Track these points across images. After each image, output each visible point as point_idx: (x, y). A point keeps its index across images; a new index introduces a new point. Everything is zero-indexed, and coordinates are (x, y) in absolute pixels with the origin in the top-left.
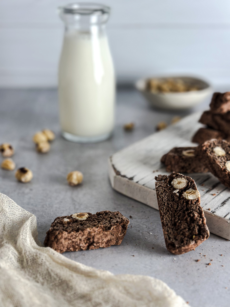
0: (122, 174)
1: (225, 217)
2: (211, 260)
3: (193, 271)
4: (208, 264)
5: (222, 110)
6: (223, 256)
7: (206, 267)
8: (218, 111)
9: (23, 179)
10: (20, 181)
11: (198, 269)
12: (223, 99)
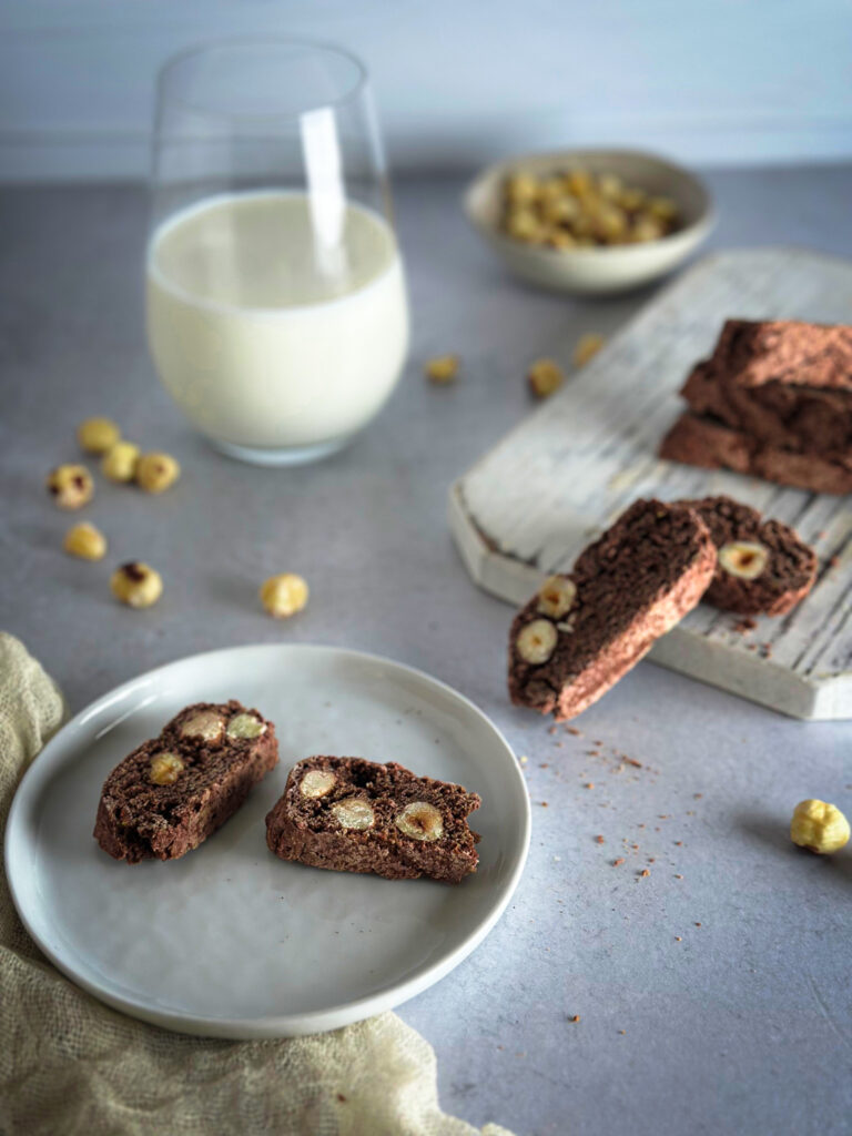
0: (506, 545)
1: (796, 665)
2: (651, 860)
3: (600, 893)
4: (642, 873)
5: (751, 377)
6: (683, 845)
7: (637, 880)
8: (740, 379)
9: (135, 599)
10: (124, 603)
11: (616, 889)
12: (756, 346)
